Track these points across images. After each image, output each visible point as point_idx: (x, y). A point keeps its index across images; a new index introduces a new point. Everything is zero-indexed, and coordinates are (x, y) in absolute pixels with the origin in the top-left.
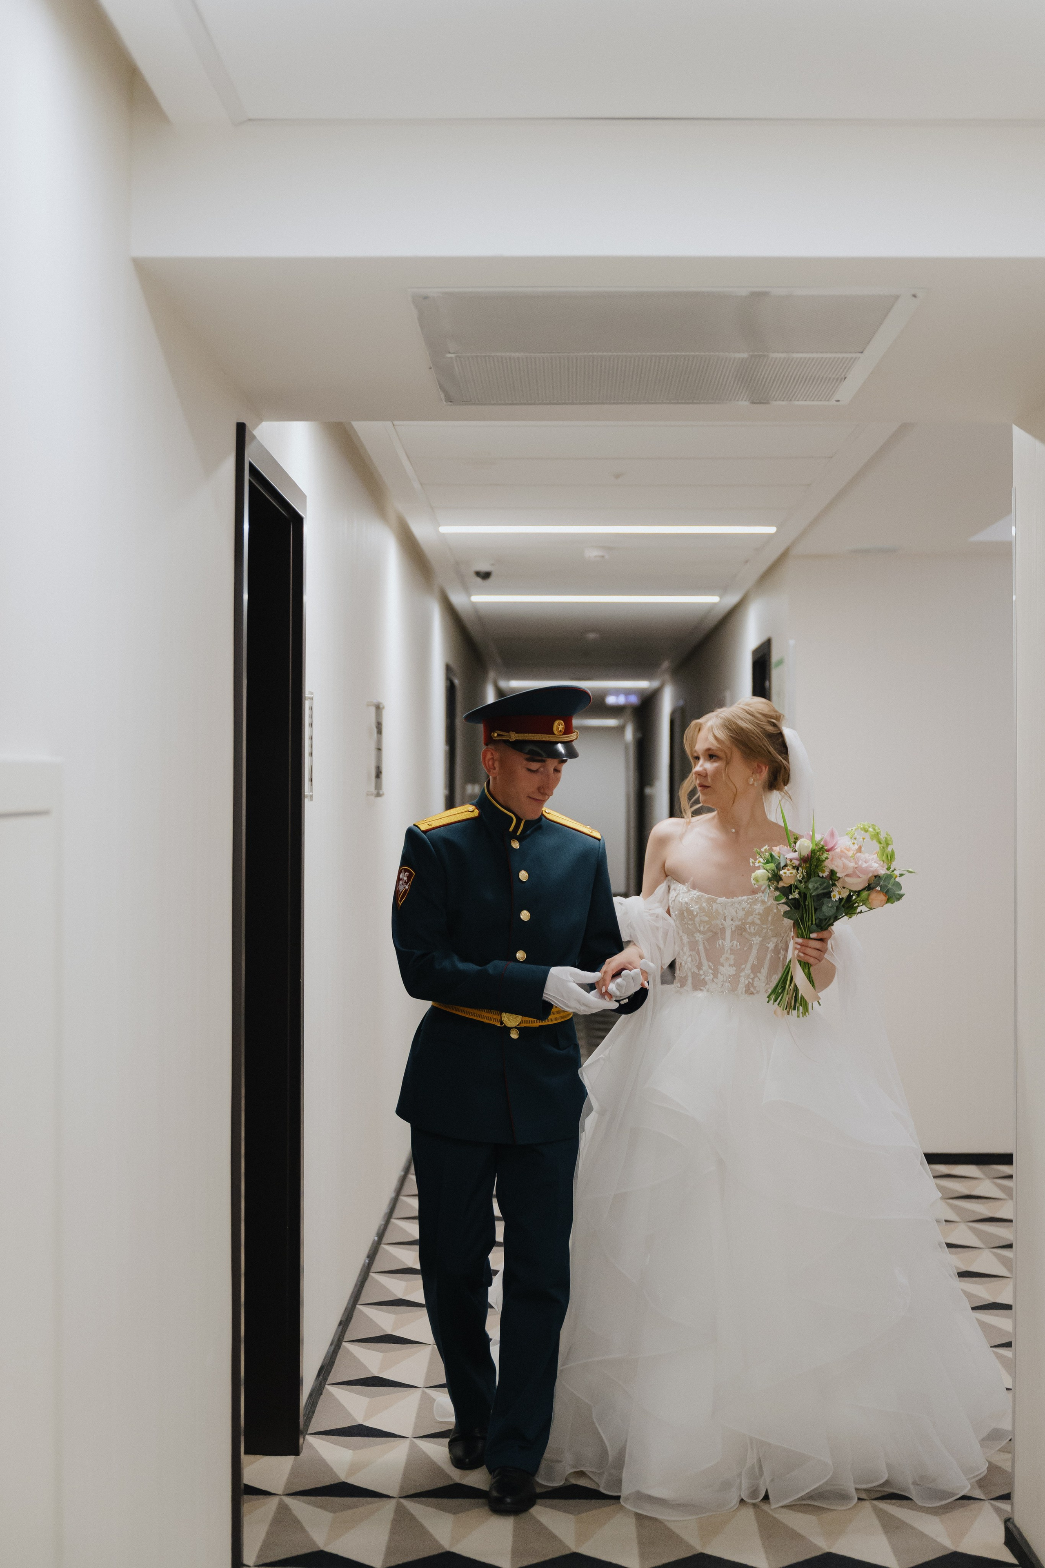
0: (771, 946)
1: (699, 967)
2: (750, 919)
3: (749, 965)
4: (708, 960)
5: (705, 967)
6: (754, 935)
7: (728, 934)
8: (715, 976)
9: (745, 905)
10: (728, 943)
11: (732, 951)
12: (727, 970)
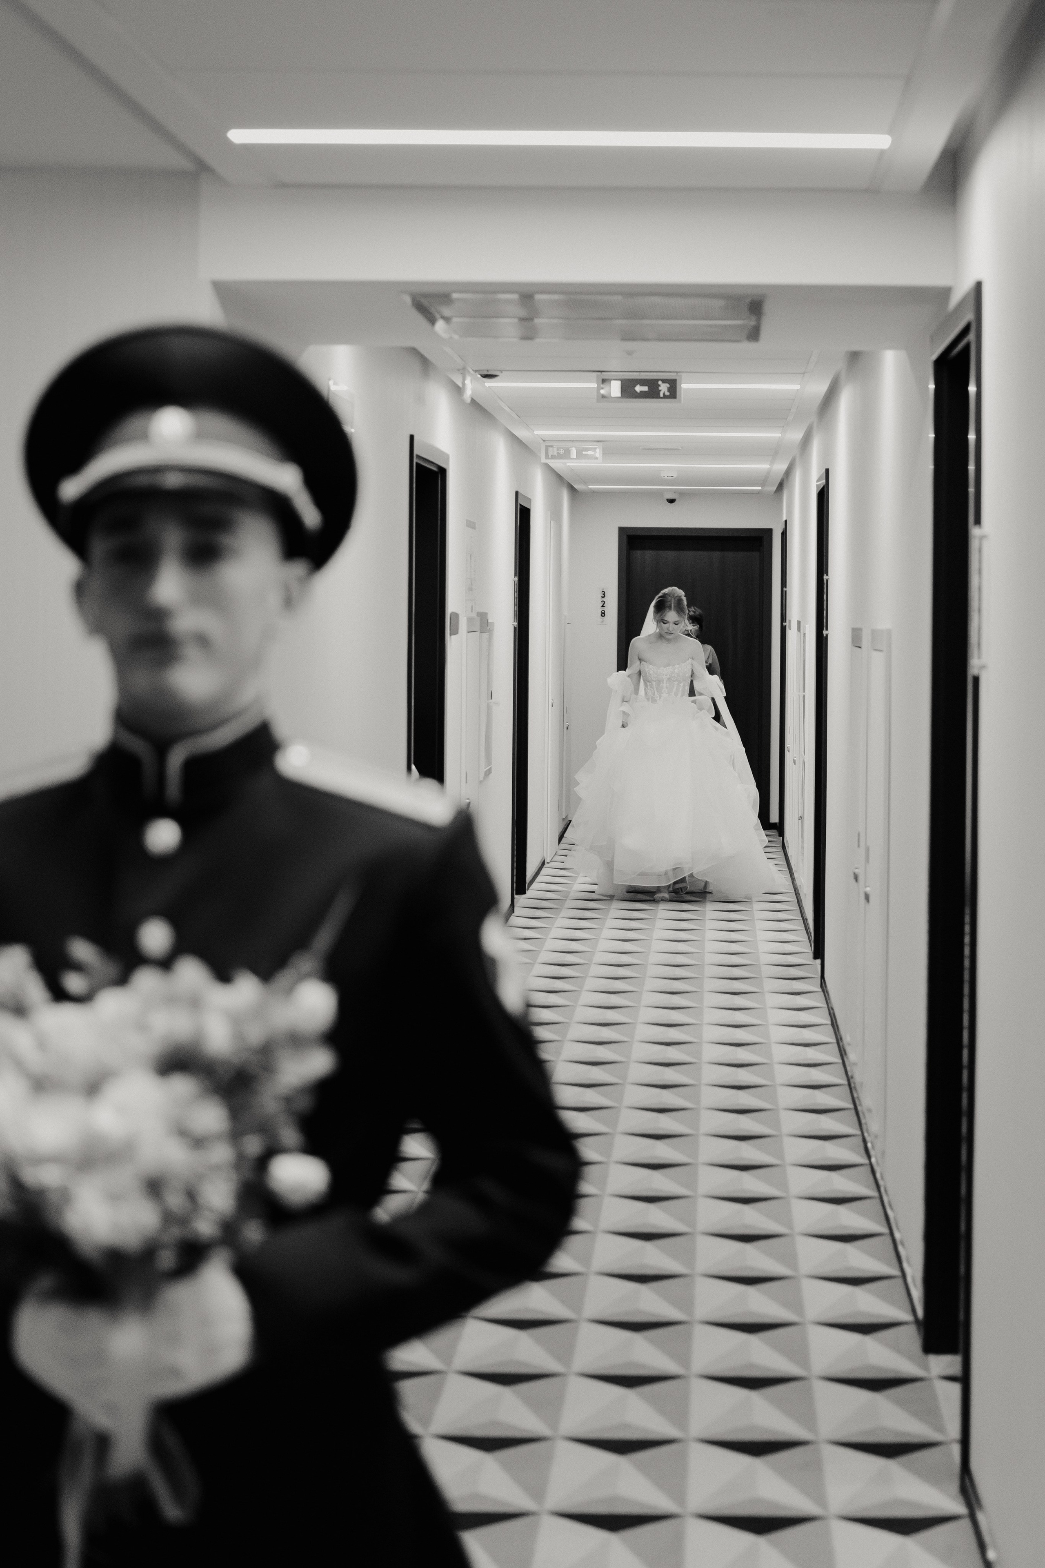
0: (682, 685)
1: (654, 694)
2: (673, 675)
3: (673, 693)
4: (658, 692)
5: (656, 694)
6: (675, 681)
7: (665, 681)
8: (660, 698)
9: (671, 670)
10: (665, 685)
11: (667, 688)
12: (665, 695)
